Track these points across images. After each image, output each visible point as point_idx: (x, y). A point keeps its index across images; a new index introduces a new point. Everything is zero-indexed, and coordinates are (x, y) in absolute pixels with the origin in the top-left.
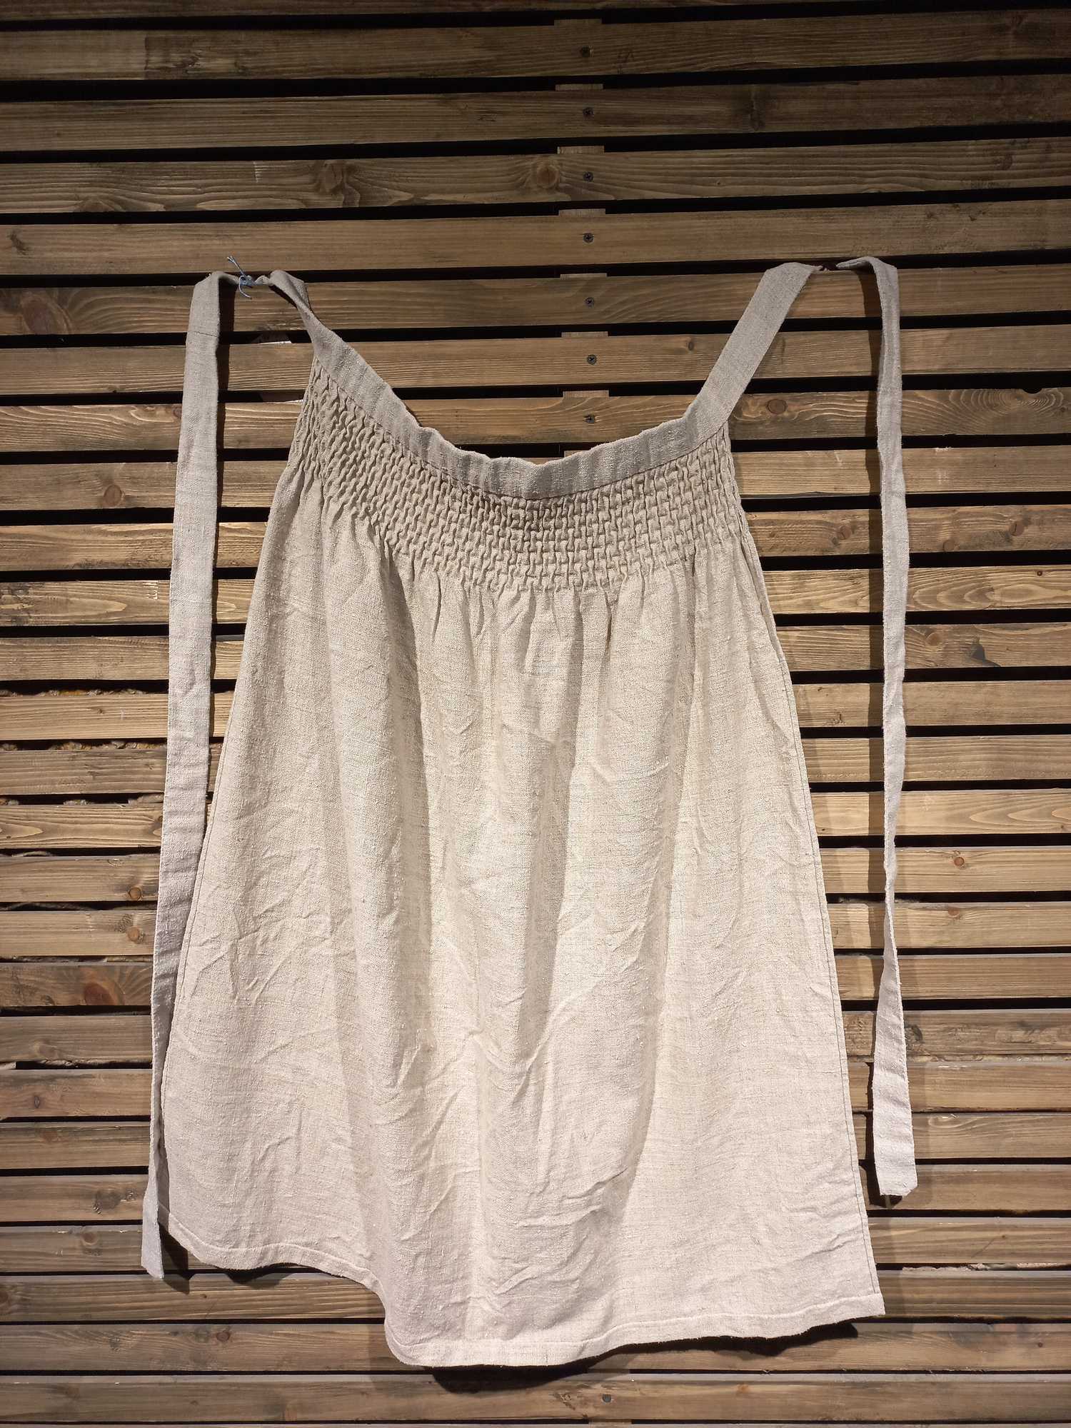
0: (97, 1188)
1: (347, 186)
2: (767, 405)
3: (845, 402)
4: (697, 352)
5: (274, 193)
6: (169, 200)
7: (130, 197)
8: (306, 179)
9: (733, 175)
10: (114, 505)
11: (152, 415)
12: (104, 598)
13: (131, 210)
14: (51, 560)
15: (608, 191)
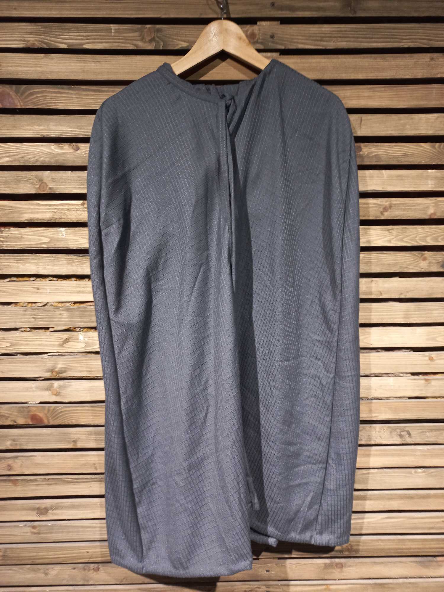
0: (38, 506)
1: (157, 39)
3: (389, 148)
5: (121, 41)
6: (69, 43)
7: (51, 41)
8: (137, 34)
9: (340, 37)
10: (44, 191)
11: (62, 148)
12: (39, 236)
13: (51, 47)
14: (13, 217)
15: (282, 44)
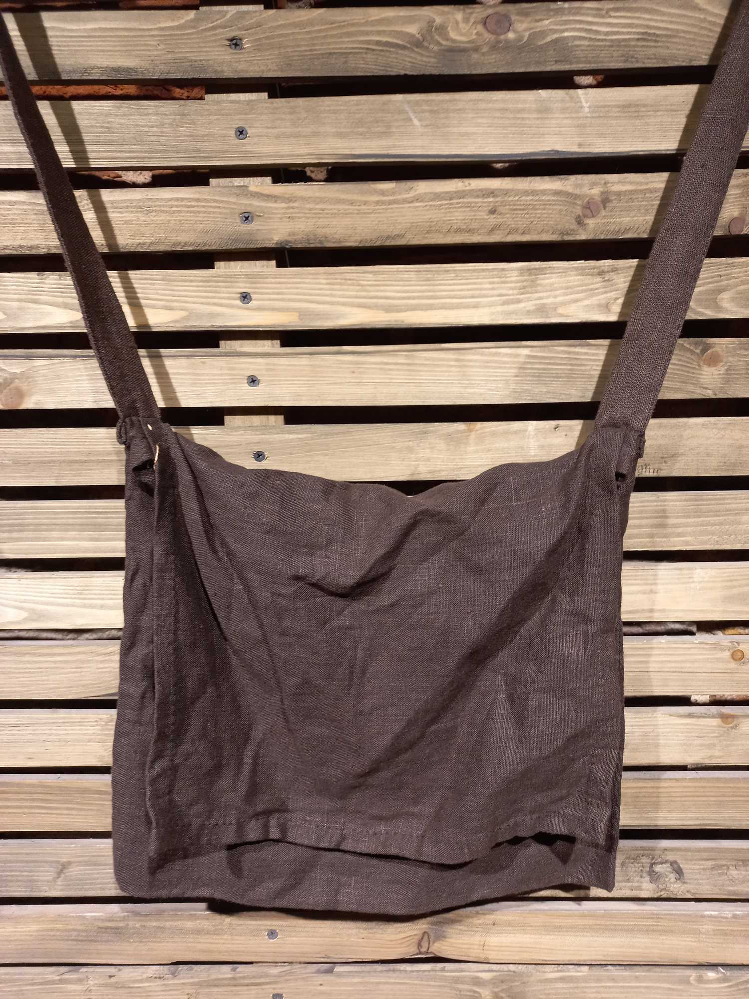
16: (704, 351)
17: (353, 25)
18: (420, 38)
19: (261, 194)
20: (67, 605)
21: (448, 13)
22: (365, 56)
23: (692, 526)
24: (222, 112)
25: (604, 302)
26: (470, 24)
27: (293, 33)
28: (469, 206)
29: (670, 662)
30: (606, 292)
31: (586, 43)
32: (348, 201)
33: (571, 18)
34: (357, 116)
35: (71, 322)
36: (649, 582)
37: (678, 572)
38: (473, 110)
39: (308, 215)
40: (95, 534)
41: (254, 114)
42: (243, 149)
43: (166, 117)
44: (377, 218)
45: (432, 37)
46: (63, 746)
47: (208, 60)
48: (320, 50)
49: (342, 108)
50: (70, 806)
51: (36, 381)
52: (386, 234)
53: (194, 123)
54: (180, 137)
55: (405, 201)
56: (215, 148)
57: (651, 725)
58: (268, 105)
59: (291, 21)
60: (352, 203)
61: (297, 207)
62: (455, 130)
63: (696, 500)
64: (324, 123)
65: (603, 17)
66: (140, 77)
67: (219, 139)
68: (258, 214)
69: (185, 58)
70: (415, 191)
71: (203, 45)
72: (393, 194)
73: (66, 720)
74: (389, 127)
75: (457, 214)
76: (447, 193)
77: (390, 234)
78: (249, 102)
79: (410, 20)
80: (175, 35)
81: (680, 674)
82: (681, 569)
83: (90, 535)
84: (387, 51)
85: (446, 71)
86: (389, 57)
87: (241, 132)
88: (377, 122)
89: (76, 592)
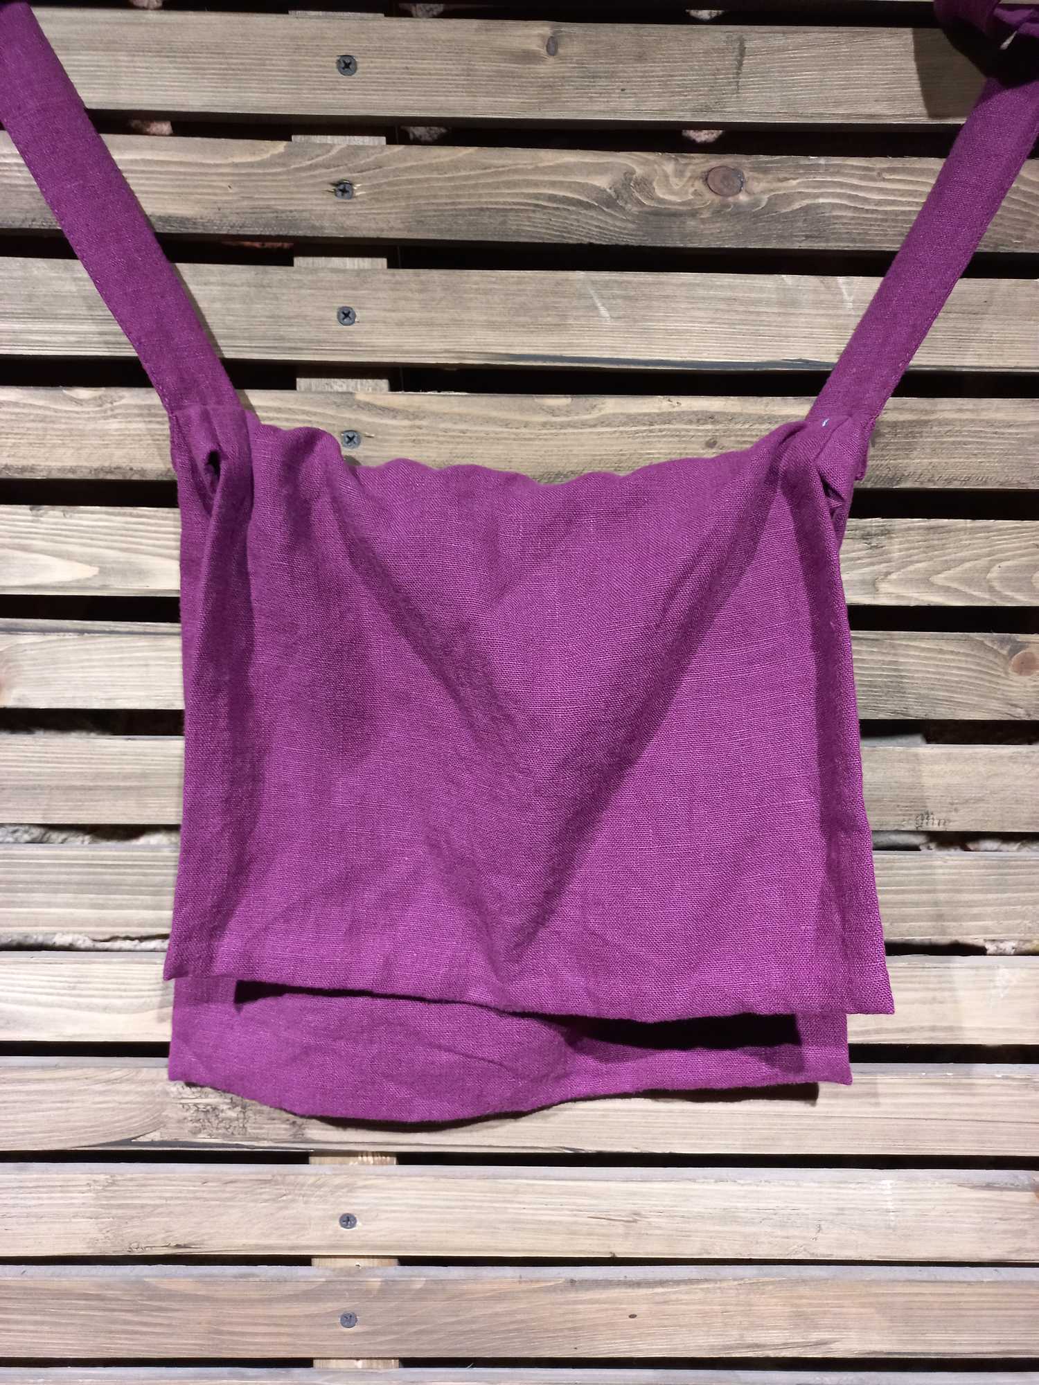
2: (706, 179)
3: (862, 178)
4: (563, 59)
16: (1013, 652)
17: (516, 171)
18: (613, 194)
19: (375, 406)
20: (51, 1005)
21: (655, 162)
22: (532, 215)
23: (991, 905)
24: (319, 284)
25: (868, 577)
26: (685, 179)
27: (427, 180)
28: (677, 435)
29: (959, 1105)
30: (872, 564)
31: (850, 214)
32: (502, 421)
33: (829, 179)
34: (519, 300)
35: (78, 581)
36: (931, 986)
37: (973, 972)
38: (687, 297)
39: (441, 439)
40: (100, 898)
41: (367, 289)
42: (349, 339)
43: (236, 288)
44: (544, 445)
45: (631, 196)
46: (33, 1223)
47: (303, 211)
48: (467, 203)
49: (496, 286)
50: (38, 1318)
51: (20, 666)
52: (556, 470)
53: (277, 299)
54: (254, 317)
55: (584, 424)
56: (306, 336)
57: (930, 1200)
58: (387, 277)
59: (427, 162)
60: (506, 423)
61: (427, 427)
62: (661, 325)
63: (1000, 867)
64: (469, 308)
65: (872, 179)
66: (199, 231)
67: (313, 323)
68: (367, 434)
69: (268, 207)
70: (600, 410)
71: (295, 190)
72: (568, 413)
73: (41, 1184)
74: (565, 317)
75: (659, 446)
76: (645, 415)
77: (560, 469)
78: (359, 272)
79: (601, 169)
80: (255, 174)
81: (975, 1124)
82: (977, 968)
83: (91, 899)
84: (565, 209)
85: (649, 242)
86: (566, 218)
87: (346, 315)
88: (547, 308)
89: (66, 985)
